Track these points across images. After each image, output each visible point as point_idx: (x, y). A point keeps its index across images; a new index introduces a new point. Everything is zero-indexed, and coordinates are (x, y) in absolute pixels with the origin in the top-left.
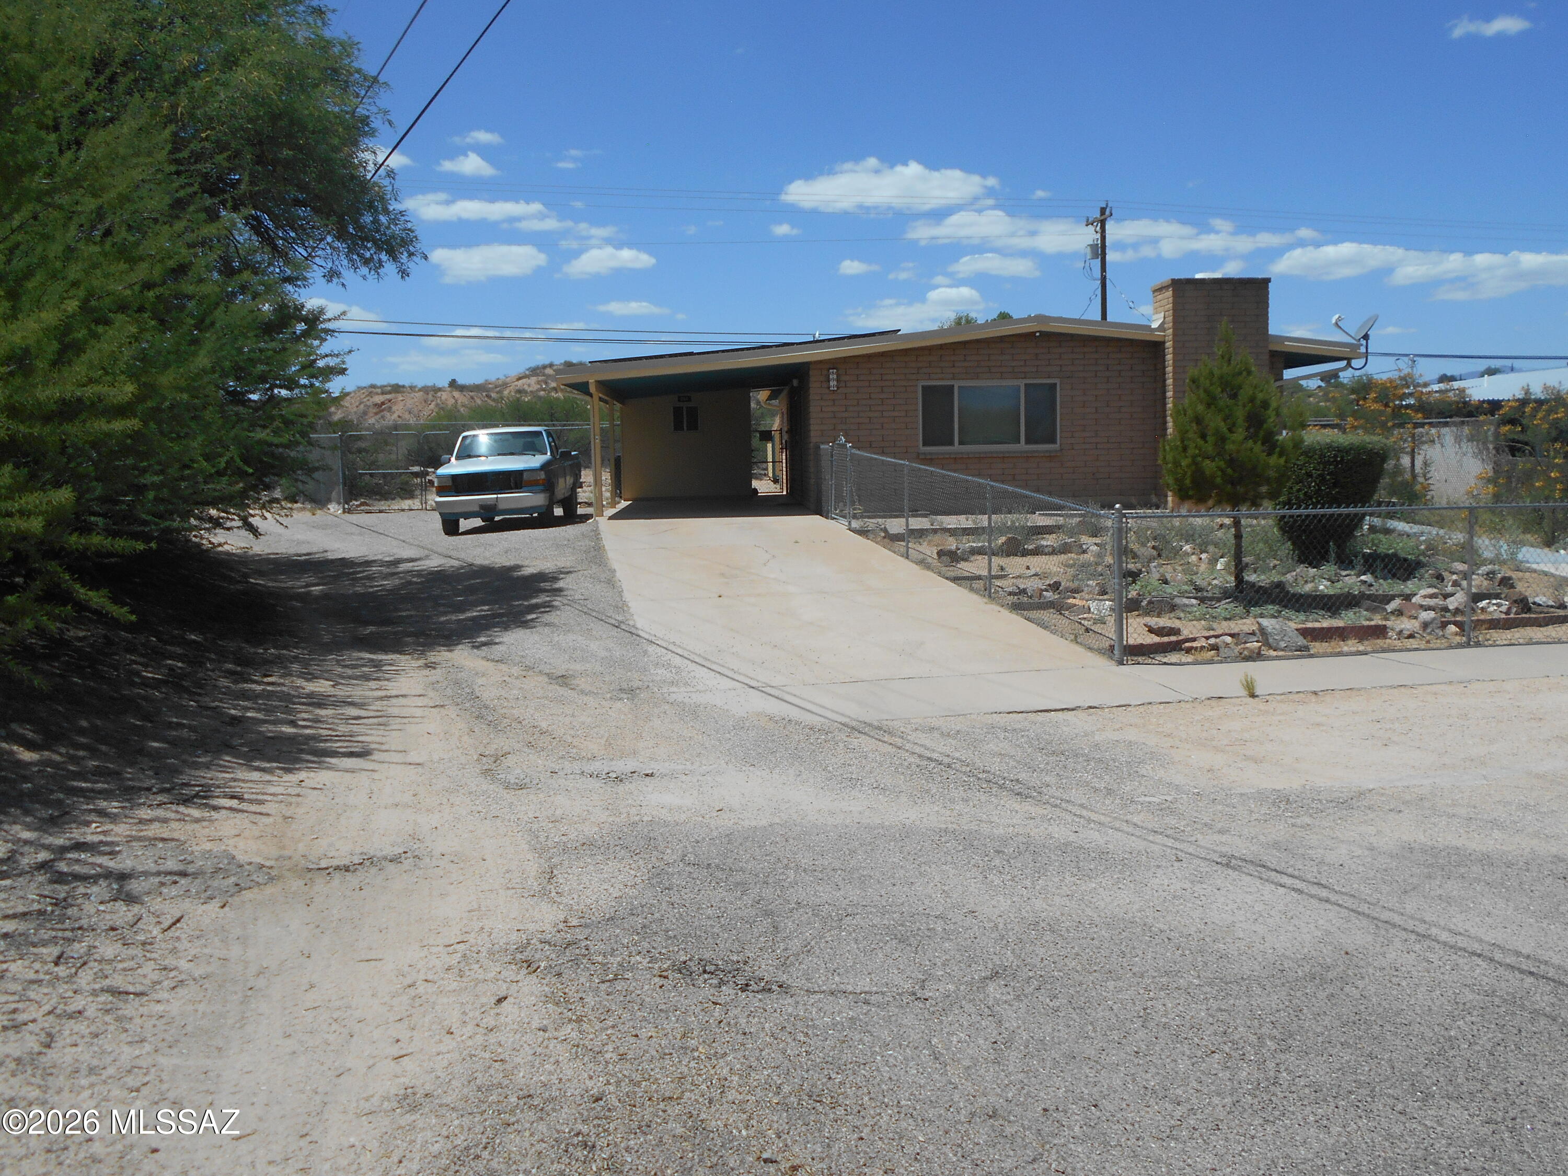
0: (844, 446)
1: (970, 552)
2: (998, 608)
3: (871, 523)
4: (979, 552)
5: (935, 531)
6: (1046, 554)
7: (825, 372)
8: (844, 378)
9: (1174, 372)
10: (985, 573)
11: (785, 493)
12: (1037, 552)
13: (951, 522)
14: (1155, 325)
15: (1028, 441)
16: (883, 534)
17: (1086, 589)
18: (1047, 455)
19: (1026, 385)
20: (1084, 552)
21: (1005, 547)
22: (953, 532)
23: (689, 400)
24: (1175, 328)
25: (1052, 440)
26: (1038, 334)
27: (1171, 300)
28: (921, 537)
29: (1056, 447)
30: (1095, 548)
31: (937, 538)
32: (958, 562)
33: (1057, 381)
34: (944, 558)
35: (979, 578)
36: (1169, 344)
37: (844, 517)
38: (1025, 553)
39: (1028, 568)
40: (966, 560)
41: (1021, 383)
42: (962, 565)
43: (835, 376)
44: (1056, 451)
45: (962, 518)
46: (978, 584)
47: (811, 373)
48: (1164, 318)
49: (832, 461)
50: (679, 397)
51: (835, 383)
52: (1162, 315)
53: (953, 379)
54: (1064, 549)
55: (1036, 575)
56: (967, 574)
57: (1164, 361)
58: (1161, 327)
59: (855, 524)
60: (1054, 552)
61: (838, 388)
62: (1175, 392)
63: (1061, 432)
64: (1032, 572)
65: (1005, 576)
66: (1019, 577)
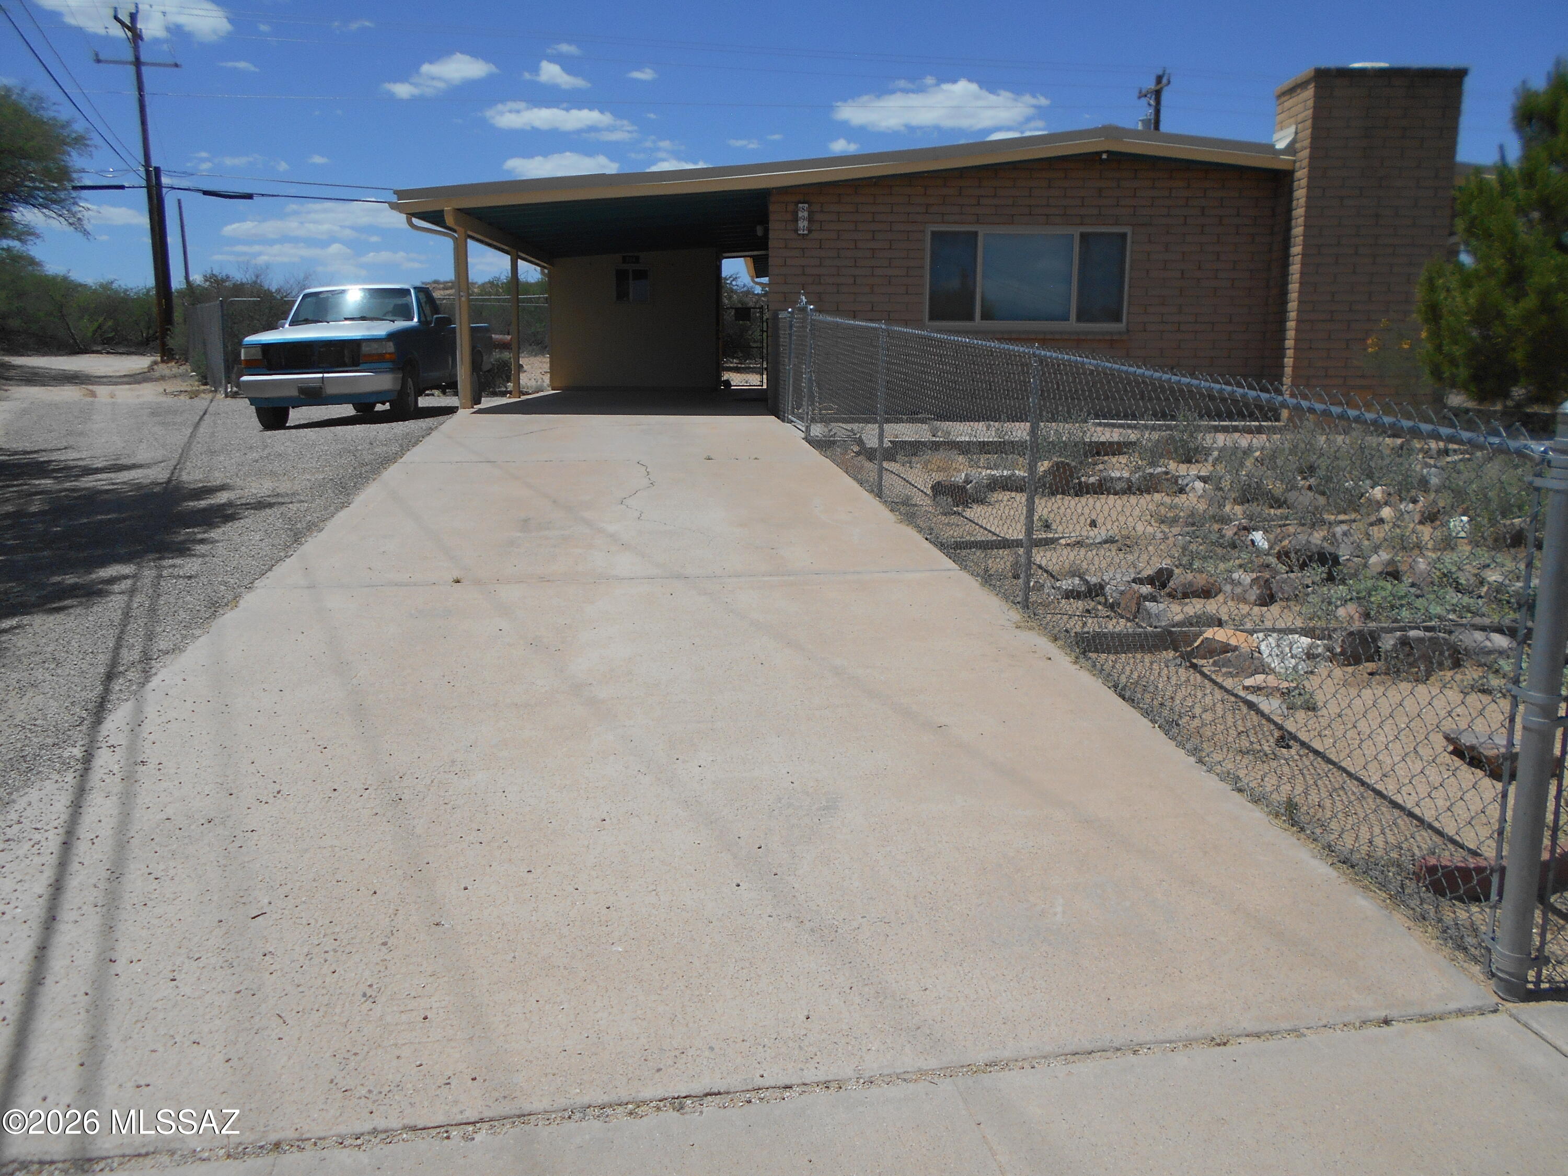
0: (804, 310)
1: (989, 485)
2: (1043, 644)
3: (840, 430)
4: (1006, 485)
5: (935, 446)
6: (1116, 494)
7: (791, 208)
8: (818, 217)
9: (1307, 217)
10: (1016, 532)
11: (765, 387)
12: (1102, 488)
13: (963, 431)
14: (1280, 145)
15: (1079, 319)
16: (856, 448)
17: (1228, 588)
18: (1108, 337)
19: (1083, 235)
20: (1182, 491)
21: (1049, 479)
22: (964, 448)
23: (637, 260)
24: (1313, 147)
25: (1117, 318)
26: (1104, 156)
27: (1311, 103)
28: (915, 454)
29: (1122, 326)
30: (1199, 485)
31: (938, 458)
32: (966, 505)
33: (1128, 230)
34: (942, 499)
35: (1005, 544)
36: (1301, 174)
37: (801, 419)
38: (1082, 490)
39: (1093, 524)
40: (982, 501)
41: (1076, 231)
42: (975, 512)
43: (806, 214)
44: (1120, 333)
45: (981, 426)
46: (1002, 561)
47: (772, 208)
48: (1296, 133)
49: (790, 335)
50: (624, 257)
51: (806, 223)
52: (1292, 129)
53: (978, 222)
54: (1147, 486)
55: (1110, 541)
56: (981, 536)
57: (1290, 200)
58: (1291, 149)
59: (817, 430)
60: (1129, 489)
61: (810, 231)
62: (1305, 246)
63: (1129, 304)
64: (1099, 534)
65: (1053, 541)
66: (1079, 544)
